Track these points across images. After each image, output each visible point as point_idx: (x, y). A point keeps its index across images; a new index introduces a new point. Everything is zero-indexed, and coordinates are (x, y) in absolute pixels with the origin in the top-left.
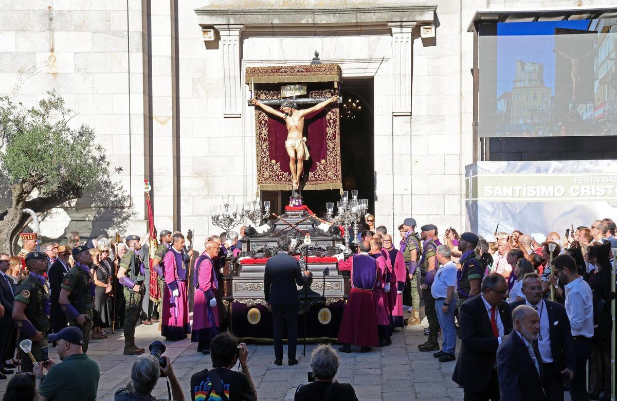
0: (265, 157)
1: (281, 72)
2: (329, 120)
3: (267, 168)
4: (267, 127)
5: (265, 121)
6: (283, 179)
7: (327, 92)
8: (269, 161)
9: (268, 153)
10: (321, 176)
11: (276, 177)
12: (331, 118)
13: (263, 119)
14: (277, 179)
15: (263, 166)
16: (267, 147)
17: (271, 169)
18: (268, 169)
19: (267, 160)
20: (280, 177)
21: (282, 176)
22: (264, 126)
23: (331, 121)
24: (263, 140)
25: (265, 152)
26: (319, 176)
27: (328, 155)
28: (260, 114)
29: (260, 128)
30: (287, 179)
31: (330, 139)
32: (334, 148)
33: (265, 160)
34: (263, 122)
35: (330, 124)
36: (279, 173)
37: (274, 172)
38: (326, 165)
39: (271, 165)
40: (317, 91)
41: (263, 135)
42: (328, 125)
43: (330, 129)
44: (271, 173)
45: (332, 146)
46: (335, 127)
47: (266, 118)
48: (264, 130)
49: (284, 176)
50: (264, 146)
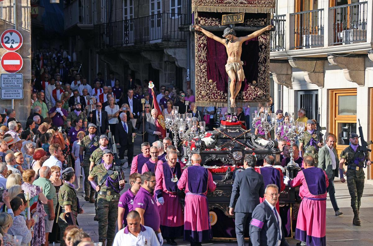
0: (203, 77)
1: (226, 3)
2: (261, 46)
3: (204, 87)
4: (206, 50)
5: (204, 45)
7: (260, 21)
8: (207, 80)
9: (206, 74)
10: (252, 95)
11: (213, 95)
12: (263, 44)
13: (202, 43)
14: (213, 97)
15: (201, 85)
16: (205, 68)
17: (208, 88)
18: (206, 88)
19: (205, 79)
20: (216, 95)
21: (218, 94)
22: (203, 49)
23: (263, 47)
24: (201, 61)
25: (204, 72)
26: (250, 95)
27: (259, 77)
28: (200, 38)
29: (199, 51)
30: (222, 96)
31: (261, 63)
32: (265, 71)
33: (203, 80)
34: (202, 45)
35: (262, 49)
36: (215, 92)
37: (210, 91)
38: (257, 85)
39: (208, 84)
40: (251, 20)
41: (202, 57)
42: (260, 50)
43: (262, 54)
44: (208, 91)
45: (263, 69)
46: (266, 52)
47: (205, 42)
48: (203, 52)
49: (219, 94)
50: (203, 67)
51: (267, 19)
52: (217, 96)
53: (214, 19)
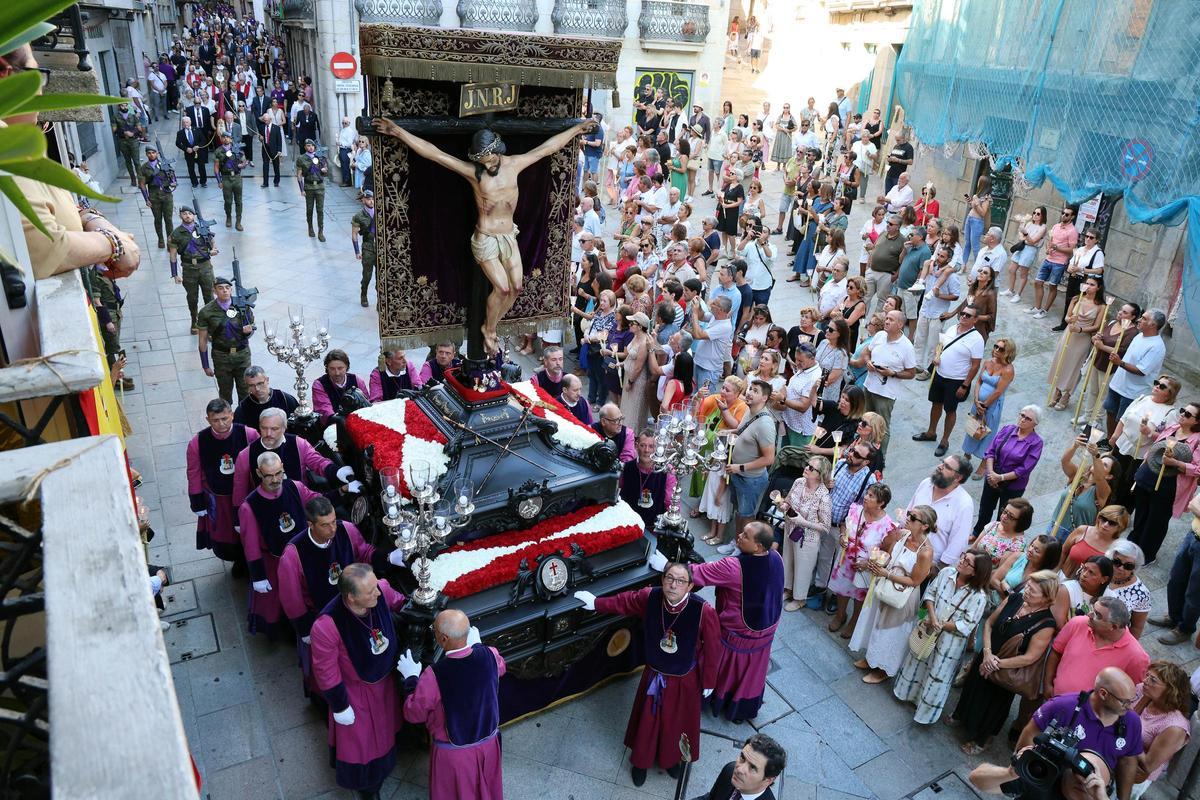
0: (401, 271)
2: (557, 174)
3: (405, 298)
4: (406, 191)
5: (402, 174)
6: (445, 320)
7: (558, 101)
8: (412, 279)
9: (407, 261)
10: (530, 306)
11: (428, 317)
12: (562, 169)
13: (396, 171)
14: (430, 322)
15: (397, 292)
16: (406, 245)
17: (416, 300)
18: (409, 300)
19: (407, 277)
20: (436, 315)
21: (443, 313)
22: (399, 189)
23: (562, 176)
24: (395, 225)
25: (402, 257)
26: (523, 306)
27: (548, 258)
28: (387, 155)
29: (386, 194)
30: (453, 317)
31: (555, 221)
32: (562, 240)
33: (402, 277)
34: (396, 177)
35: (559, 182)
36: (436, 307)
37: (423, 307)
38: (542, 280)
39: (415, 289)
40: (535, 98)
41: (396, 213)
42: (555, 185)
43: (559, 195)
44: (416, 309)
45: (558, 234)
46: (568, 192)
47: (405, 166)
48: (398, 198)
49: (446, 312)
50: (399, 243)
51: (574, 98)
52: (439, 319)
53: (430, 94)
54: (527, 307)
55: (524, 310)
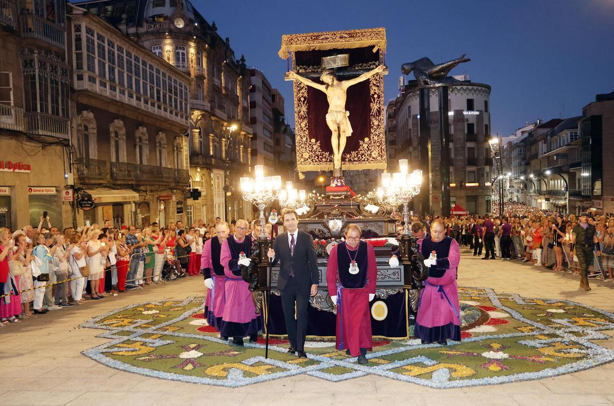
0: (304, 136)
1: (322, 39)
2: (373, 95)
3: (306, 148)
4: (306, 104)
5: (305, 98)
6: (324, 160)
7: (371, 64)
8: (309, 140)
9: (307, 132)
10: (365, 156)
11: (317, 157)
12: (375, 93)
13: (302, 96)
14: (317, 160)
15: (303, 145)
16: (306, 125)
17: (310, 149)
18: (308, 149)
19: (307, 139)
20: (320, 157)
21: (323, 156)
22: (304, 103)
23: (376, 96)
24: (302, 118)
25: (305, 131)
26: (362, 155)
27: (372, 133)
28: (299, 90)
29: (299, 106)
30: (328, 159)
31: (374, 116)
32: (378, 125)
33: (304, 139)
34: (302, 99)
35: (374, 99)
36: (319, 153)
37: (314, 152)
38: (370, 143)
39: (310, 144)
40: (360, 65)
41: (302, 113)
42: (372, 100)
43: (375, 105)
44: (311, 153)
45: (376, 123)
46: (380, 103)
47: (306, 95)
48: (303, 107)
49: (324, 156)
50: (303, 125)
51: (379, 62)
52: (321, 159)
53: (315, 67)
54: (363, 156)
55: (362, 158)
